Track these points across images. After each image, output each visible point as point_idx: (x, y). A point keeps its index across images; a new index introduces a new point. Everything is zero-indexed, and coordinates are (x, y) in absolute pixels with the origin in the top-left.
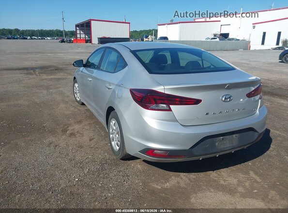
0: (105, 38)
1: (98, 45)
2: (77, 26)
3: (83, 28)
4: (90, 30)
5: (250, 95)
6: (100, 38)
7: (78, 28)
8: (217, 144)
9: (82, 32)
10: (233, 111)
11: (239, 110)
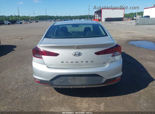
0: (109, 18)
1: (105, 22)
2: (95, 12)
3: (98, 13)
4: (101, 14)
5: (97, 53)
6: (106, 18)
7: (96, 14)
8: (69, 81)
9: (97, 16)
10: (82, 62)
11: (87, 62)
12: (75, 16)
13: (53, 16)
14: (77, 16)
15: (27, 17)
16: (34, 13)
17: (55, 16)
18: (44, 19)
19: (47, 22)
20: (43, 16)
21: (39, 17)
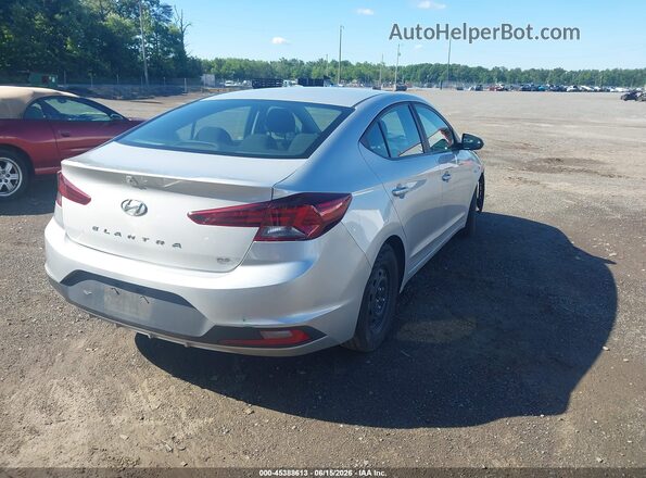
5: (199, 218)
10: (145, 240)
11: (163, 243)
12: (586, 72)
13: (480, 69)
14: (595, 73)
15: (374, 67)
16: (399, 54)
17: (490, 69)
18: (440, 78)
19: (444, 91)
20: (438, 65)
21: (419, 72)
